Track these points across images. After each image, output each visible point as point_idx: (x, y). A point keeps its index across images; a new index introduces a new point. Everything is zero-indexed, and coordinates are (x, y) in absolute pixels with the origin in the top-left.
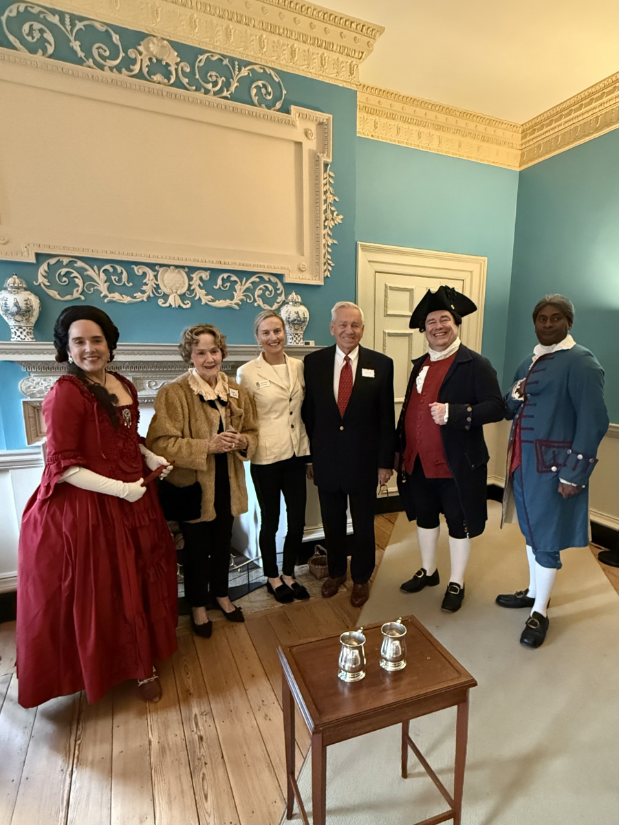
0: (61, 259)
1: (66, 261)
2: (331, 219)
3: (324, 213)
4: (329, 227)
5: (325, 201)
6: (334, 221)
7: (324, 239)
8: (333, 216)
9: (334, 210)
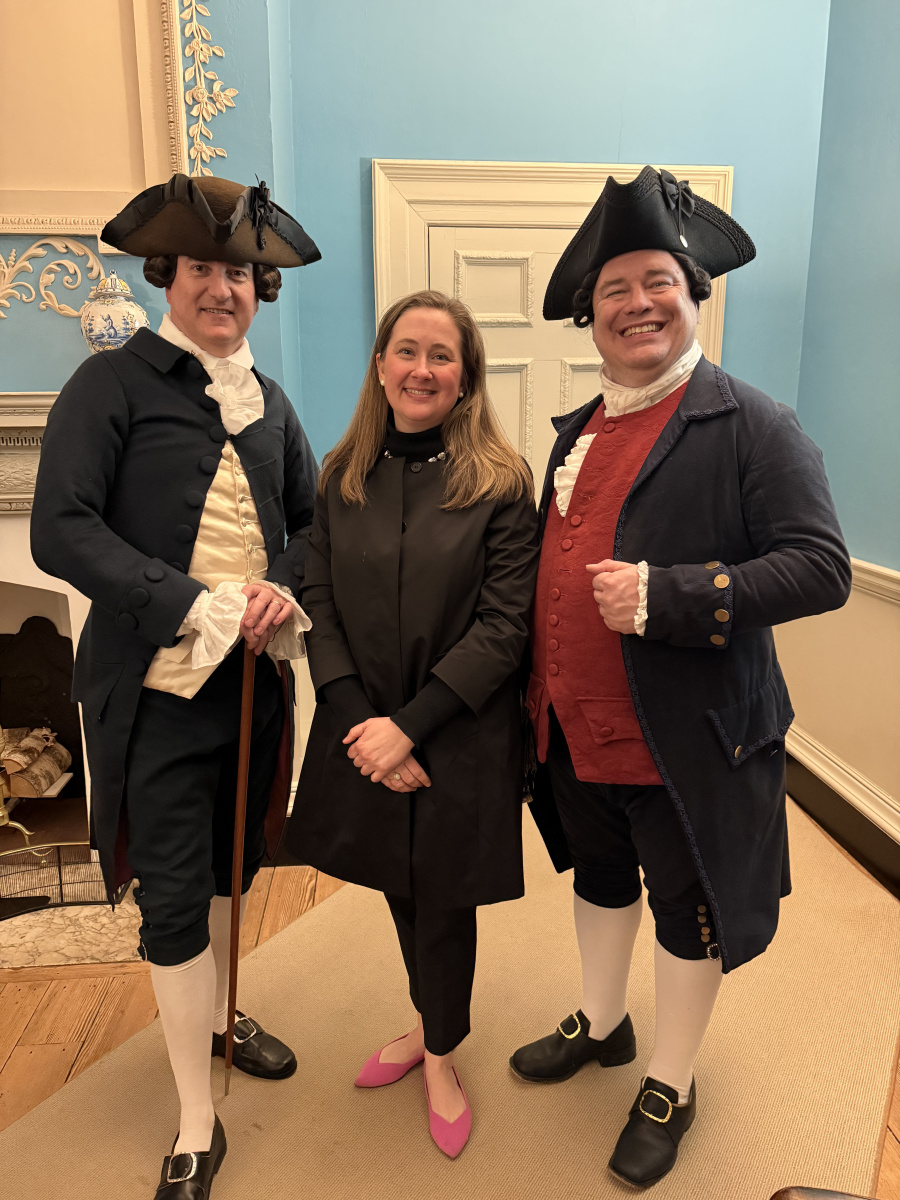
2: (206, 99)
3: (187, 88)
4: (204, 119)
5: (191, 60)
6: (214, 103)
7: (192, 149)
8: (211, 90)
9: (213, 78)
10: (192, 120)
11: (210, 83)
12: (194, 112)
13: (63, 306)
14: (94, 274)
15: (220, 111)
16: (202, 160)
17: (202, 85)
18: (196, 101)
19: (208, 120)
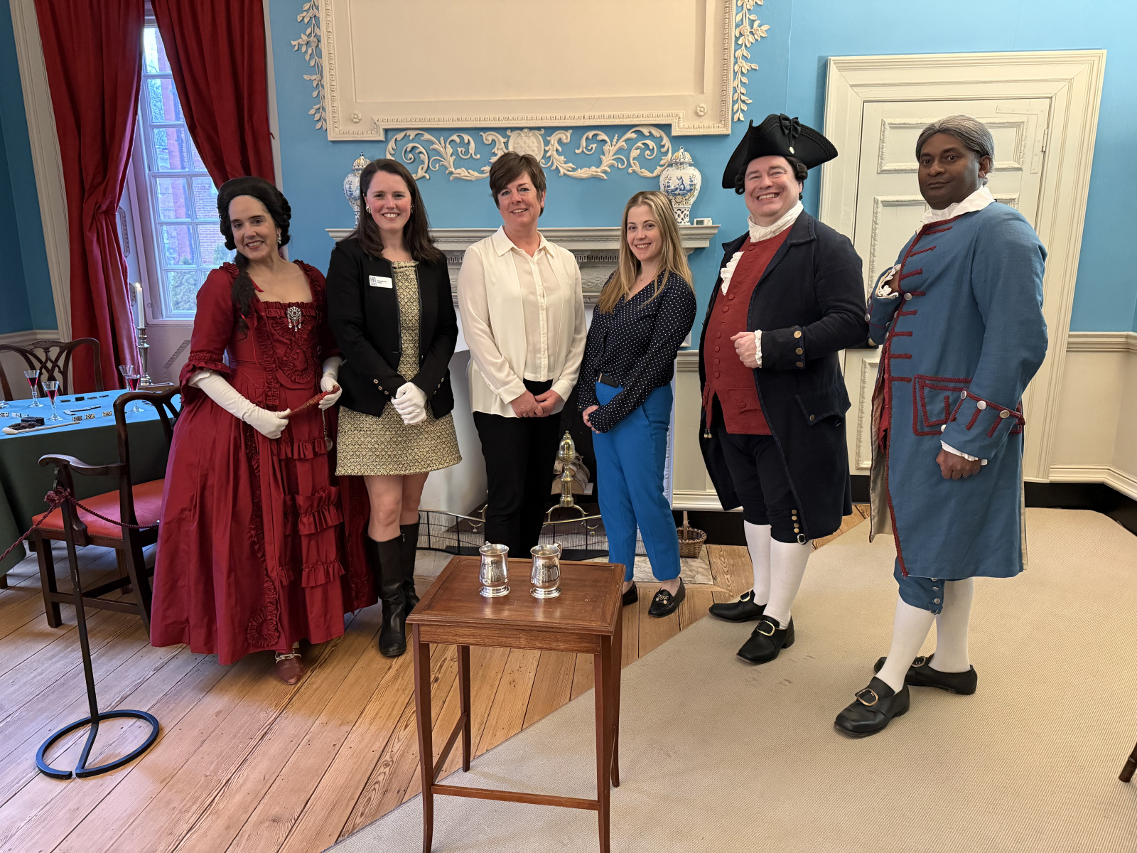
0: (409, 133)
1: (412, 134)
2: (748, 33)
3: (737, 26)
4: (746, 46)
5: (740, 9)
6: (753, 35)
7: (736, 66)
8: (752, 27)
9: (754, 19)
10: (738, 46)
11: (752, 22)
12: (740, 42)
13: (643, 170)
14: (665, 149)
15: (756, 40)
16: (742, 72)
17: (746, 23)
18: (741, 35)
19: (748, 45)
